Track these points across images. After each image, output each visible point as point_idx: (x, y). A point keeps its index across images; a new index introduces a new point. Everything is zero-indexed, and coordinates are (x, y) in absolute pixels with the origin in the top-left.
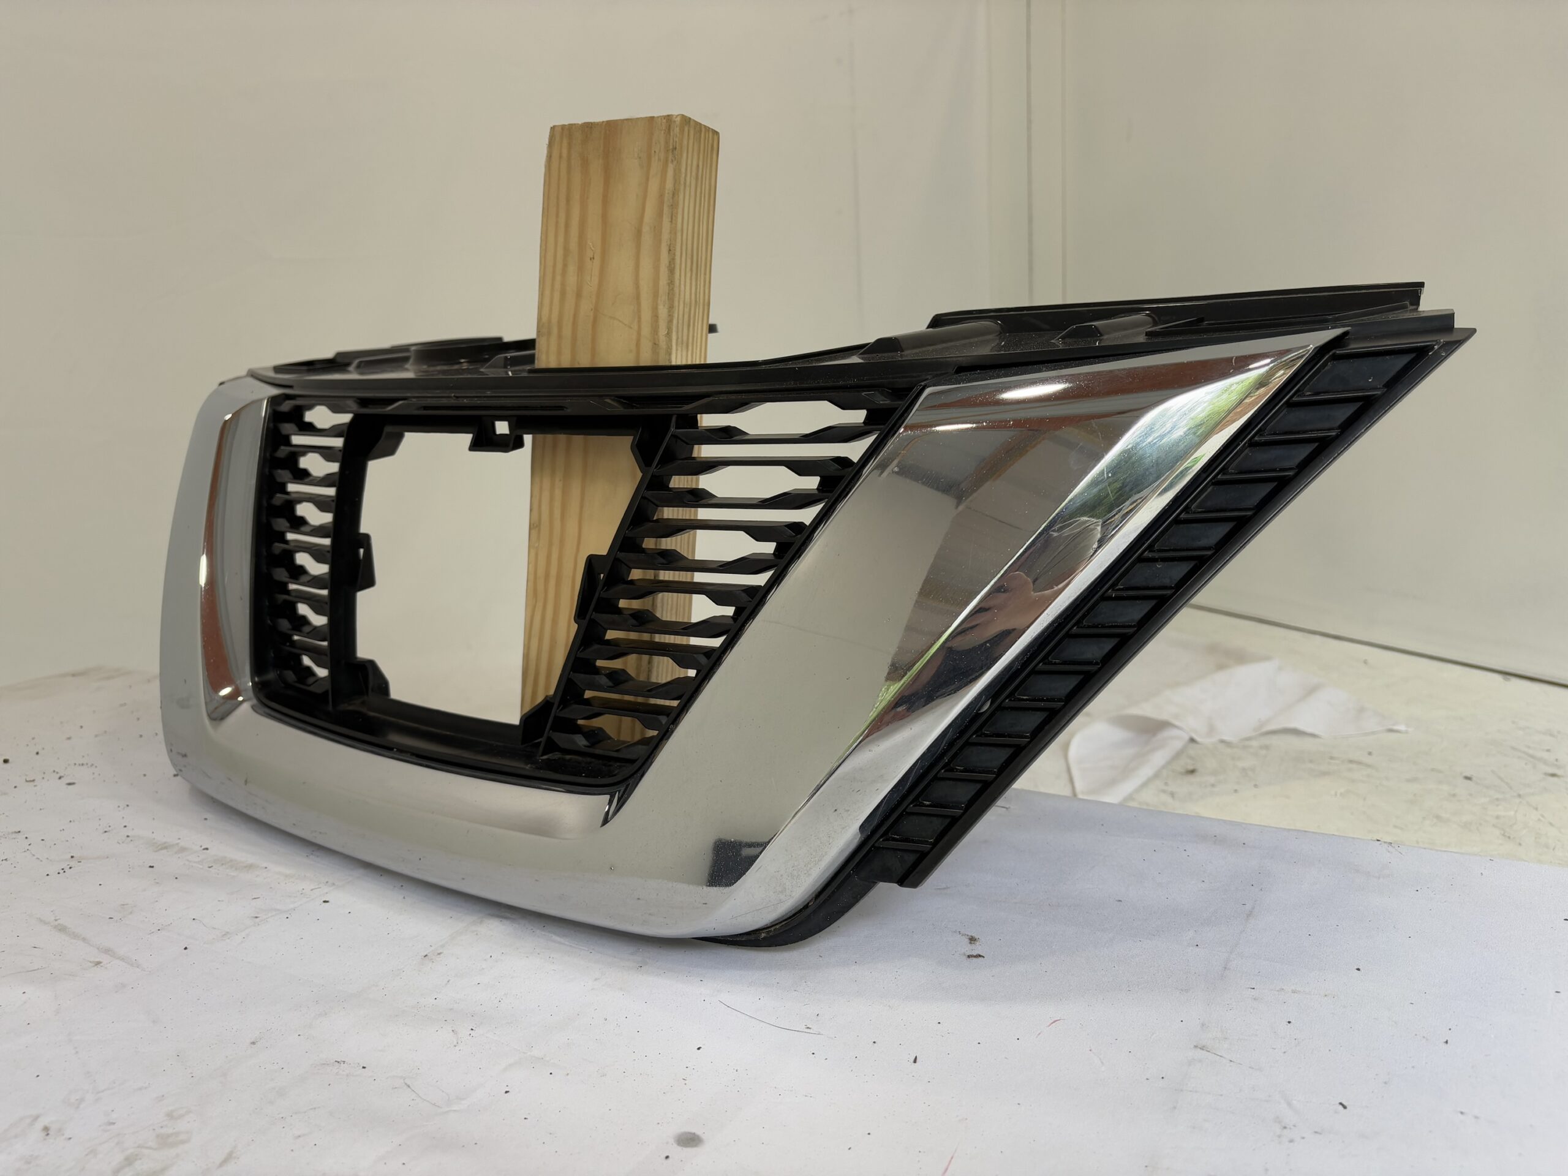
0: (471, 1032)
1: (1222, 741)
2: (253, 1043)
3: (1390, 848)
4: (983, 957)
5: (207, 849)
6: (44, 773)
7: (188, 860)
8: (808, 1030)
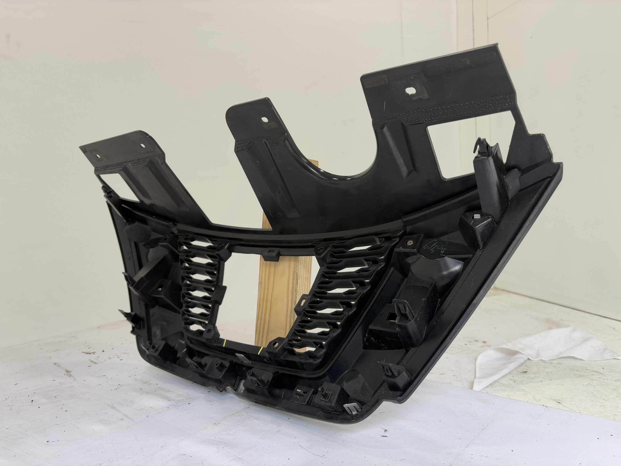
0: (223, 448)
1: (542, 360)
2: (162, 447)
3: (546, 409)
4: (387, 437)
5: (157, 384)
6: (114, 356)
7: (152, 388)
8: (323, 456)
